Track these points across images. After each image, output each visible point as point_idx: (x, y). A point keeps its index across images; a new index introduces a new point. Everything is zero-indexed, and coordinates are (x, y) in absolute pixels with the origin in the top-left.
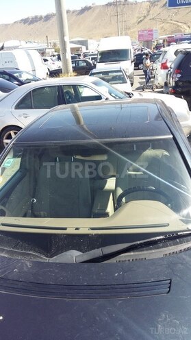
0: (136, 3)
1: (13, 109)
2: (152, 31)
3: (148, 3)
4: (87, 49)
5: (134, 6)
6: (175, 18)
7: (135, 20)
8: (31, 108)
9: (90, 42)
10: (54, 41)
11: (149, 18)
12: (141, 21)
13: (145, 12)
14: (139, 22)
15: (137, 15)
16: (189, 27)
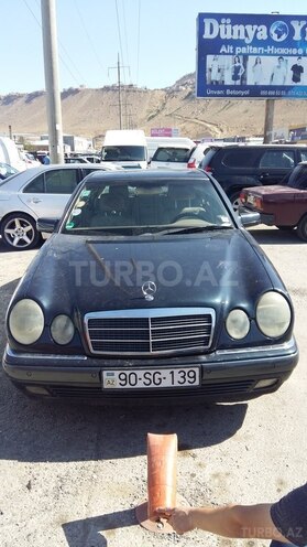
0: (146, 91)
1: (21, 193)
2: (170, 130)
3: (163, 93)
4: (73, 149)
5: (142, 95)
6: (201, 116)
7: (143, 115)
8: (43, 192)
9: (76, 139)
10: (22, 134)
11: (164, 113)
12: (153, 117)
13: (159, 105)
14: (150, 119)
15: (147, 107)
16: (222, 131)
